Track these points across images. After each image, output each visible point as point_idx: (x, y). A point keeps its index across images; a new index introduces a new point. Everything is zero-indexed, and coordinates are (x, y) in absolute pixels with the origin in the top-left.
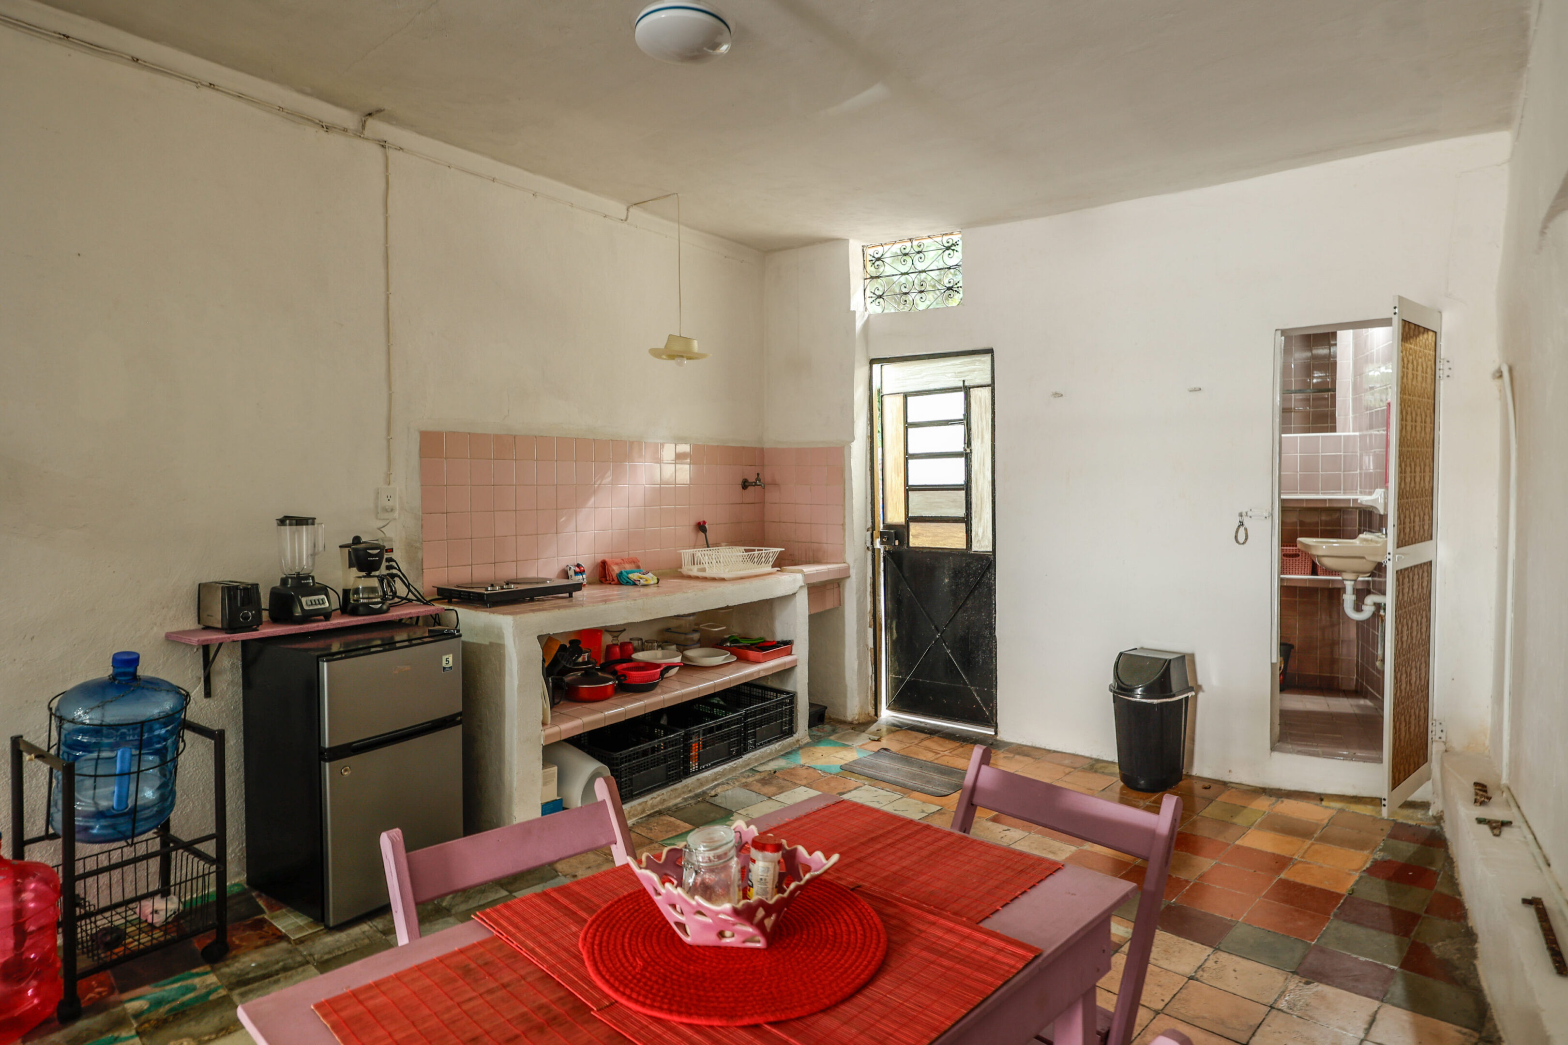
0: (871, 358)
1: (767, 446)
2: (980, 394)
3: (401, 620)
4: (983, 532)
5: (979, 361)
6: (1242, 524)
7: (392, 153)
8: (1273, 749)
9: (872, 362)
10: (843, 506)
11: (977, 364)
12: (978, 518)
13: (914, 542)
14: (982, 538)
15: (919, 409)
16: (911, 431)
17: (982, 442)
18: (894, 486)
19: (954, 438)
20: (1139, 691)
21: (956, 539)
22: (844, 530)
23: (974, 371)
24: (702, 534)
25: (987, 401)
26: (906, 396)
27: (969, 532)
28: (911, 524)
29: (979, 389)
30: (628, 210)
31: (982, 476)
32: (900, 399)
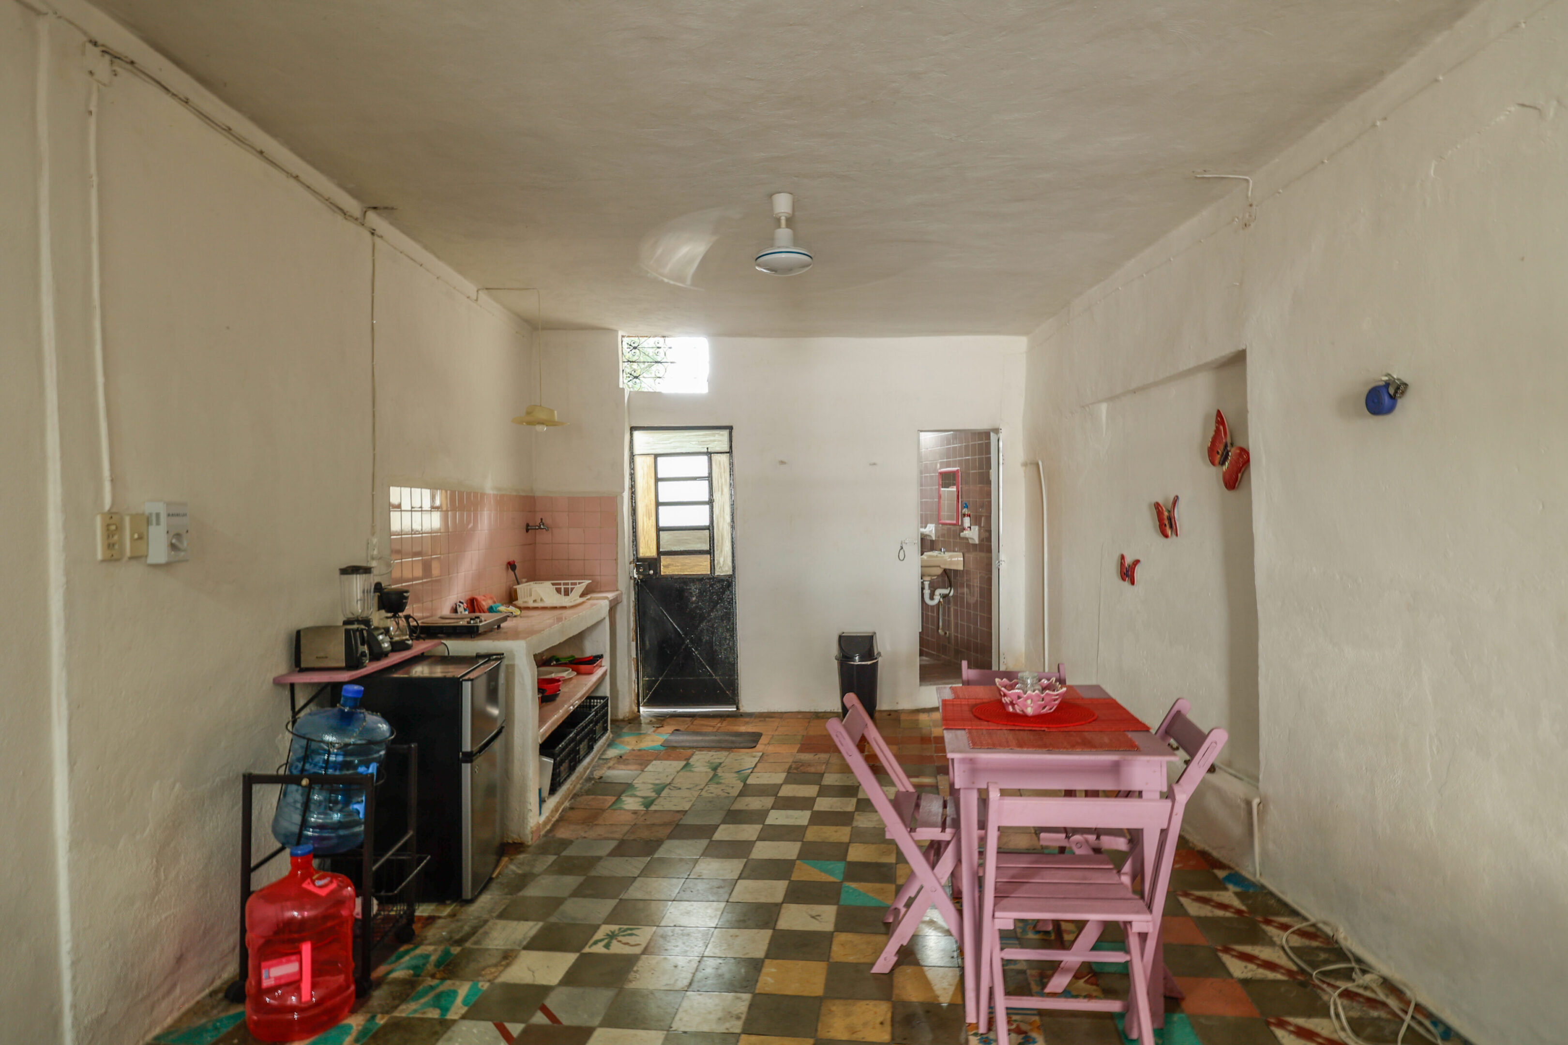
0: (632, 426)
1: (538, 494)
2: (719, 458)
3: (423, 654)
4: (724, 561)
5: (718, 434)
6: (902, 548)
7: (378, 241)
8: (921, 685)
9: (633, 429)
10: (617, 544)
11: (717, 436)
12: (719, 551)
13: (664, 571)
14: (723, 565)
15: (666, 467)
16: (660, 483)
17: (722, 494)
18: (645, 527)
19: (700, 491)
20: (857, 658)
21: (702, 567)
22: (617, 564)
23: (714, 441)
24: (511, 572)
25: (725, 464)
26: (656, 456)
27: (712, 561)
28: (662, 557)
29: (719, 455)
30: (477, 291)
31: (722, 520)
32: (651, 459)
